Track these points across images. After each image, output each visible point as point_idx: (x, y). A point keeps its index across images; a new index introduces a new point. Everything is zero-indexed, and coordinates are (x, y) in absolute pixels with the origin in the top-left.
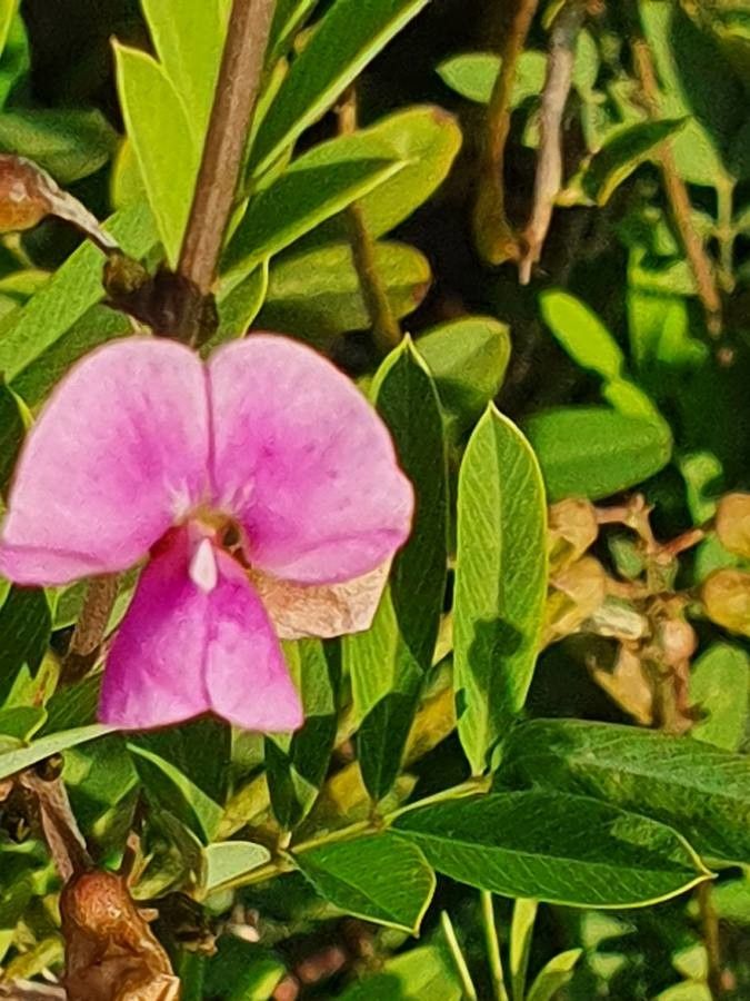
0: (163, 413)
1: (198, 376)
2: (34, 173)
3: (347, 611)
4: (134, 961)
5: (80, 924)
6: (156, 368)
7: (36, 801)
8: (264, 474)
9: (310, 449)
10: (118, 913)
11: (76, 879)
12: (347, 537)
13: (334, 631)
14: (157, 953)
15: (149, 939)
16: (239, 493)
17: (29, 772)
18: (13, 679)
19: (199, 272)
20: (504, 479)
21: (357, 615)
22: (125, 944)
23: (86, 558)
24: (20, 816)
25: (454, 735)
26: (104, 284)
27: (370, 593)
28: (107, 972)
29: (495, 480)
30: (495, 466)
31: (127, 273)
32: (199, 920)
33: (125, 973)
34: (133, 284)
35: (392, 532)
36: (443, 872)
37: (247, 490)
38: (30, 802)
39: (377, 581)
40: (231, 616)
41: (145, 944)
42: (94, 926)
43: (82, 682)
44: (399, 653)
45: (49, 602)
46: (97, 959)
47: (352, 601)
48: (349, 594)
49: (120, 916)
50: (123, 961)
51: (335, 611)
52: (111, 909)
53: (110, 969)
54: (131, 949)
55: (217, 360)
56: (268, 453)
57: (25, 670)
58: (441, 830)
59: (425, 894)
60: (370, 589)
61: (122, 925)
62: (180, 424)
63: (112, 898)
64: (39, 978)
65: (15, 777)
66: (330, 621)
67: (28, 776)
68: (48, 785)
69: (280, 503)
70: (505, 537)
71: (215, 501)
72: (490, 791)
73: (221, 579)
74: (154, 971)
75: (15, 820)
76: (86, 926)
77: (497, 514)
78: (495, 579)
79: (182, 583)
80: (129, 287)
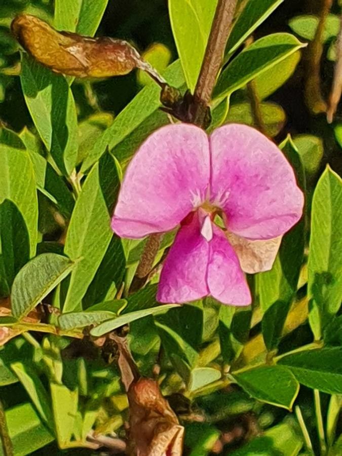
0: (189, 159)
1: (206, 141)
2: (129, 48)
3: (261, 261)
4: (162, 419)
5: (138, 403)
6: (186, 137)
7: (116, 346)
8: (235, 187)
9: (257, 176)
10: (154, 398)
11: (135, 382)
12: (272, 217)
13: (254, 270)
14: (172, 416)
15: (168, 410)
16: (223, 196)
17: (113, 333)
18: (108, 288)
19: (205, 94)
20: (333, 201)
21: (265, 263)
22: (157, 411)
23: (152, 225)
24: (110, 352)
25: (307, 320)
26: (161, 100)
27: (271, 253)
28: (150, 425)
29: (329, 202)
30: (329, 195)
31: (172, 95)
32: (187, 406)
33: (158, 425)
34: (174, 100)
35: (294, 215)
36: (302, 383)
37: (227, 194)
38: (114, 346)
39: (275, 248)
40: (219, 252)
41: (167, 412)
42: (143, 403)
43: (139, 291)
44: (282, 283)
45: (125, 253)
46: (145, 419)
47: (263, 257)
48: (261, 253)
49: (156, 399)
50: (158, 419)
51: (256, 261)
52: (151, 395)
53: (151, 423)
54: (161, 414)
55: (214, 134)
56: (237, 178)
57: (113, 286)
58: (300, 365)
59: (294, 392)
60: (272, 251)
61: (156, 403)
62: (197, 163)
63: (152, 391)
64: (109, 435)
65: (106, 335)
66: (252, 266)
67: (113, 335)
68: (122, 339)
69: (243, 201)
70: (332, 229)
71: (212, 199)
72: (324, 347)
73: (214, 235)
74: (172, 423)
75: (108, 354)
76: (140, 403)
77: (330, 218)
78: (328, 248)
79: (197, 237)
80: (173, 101)
